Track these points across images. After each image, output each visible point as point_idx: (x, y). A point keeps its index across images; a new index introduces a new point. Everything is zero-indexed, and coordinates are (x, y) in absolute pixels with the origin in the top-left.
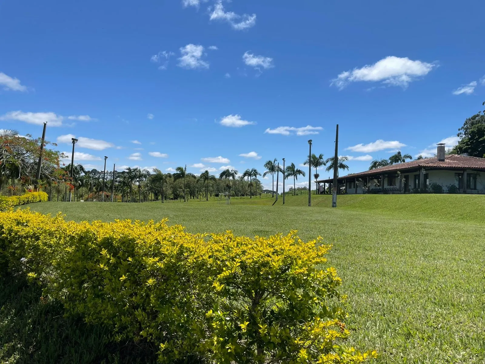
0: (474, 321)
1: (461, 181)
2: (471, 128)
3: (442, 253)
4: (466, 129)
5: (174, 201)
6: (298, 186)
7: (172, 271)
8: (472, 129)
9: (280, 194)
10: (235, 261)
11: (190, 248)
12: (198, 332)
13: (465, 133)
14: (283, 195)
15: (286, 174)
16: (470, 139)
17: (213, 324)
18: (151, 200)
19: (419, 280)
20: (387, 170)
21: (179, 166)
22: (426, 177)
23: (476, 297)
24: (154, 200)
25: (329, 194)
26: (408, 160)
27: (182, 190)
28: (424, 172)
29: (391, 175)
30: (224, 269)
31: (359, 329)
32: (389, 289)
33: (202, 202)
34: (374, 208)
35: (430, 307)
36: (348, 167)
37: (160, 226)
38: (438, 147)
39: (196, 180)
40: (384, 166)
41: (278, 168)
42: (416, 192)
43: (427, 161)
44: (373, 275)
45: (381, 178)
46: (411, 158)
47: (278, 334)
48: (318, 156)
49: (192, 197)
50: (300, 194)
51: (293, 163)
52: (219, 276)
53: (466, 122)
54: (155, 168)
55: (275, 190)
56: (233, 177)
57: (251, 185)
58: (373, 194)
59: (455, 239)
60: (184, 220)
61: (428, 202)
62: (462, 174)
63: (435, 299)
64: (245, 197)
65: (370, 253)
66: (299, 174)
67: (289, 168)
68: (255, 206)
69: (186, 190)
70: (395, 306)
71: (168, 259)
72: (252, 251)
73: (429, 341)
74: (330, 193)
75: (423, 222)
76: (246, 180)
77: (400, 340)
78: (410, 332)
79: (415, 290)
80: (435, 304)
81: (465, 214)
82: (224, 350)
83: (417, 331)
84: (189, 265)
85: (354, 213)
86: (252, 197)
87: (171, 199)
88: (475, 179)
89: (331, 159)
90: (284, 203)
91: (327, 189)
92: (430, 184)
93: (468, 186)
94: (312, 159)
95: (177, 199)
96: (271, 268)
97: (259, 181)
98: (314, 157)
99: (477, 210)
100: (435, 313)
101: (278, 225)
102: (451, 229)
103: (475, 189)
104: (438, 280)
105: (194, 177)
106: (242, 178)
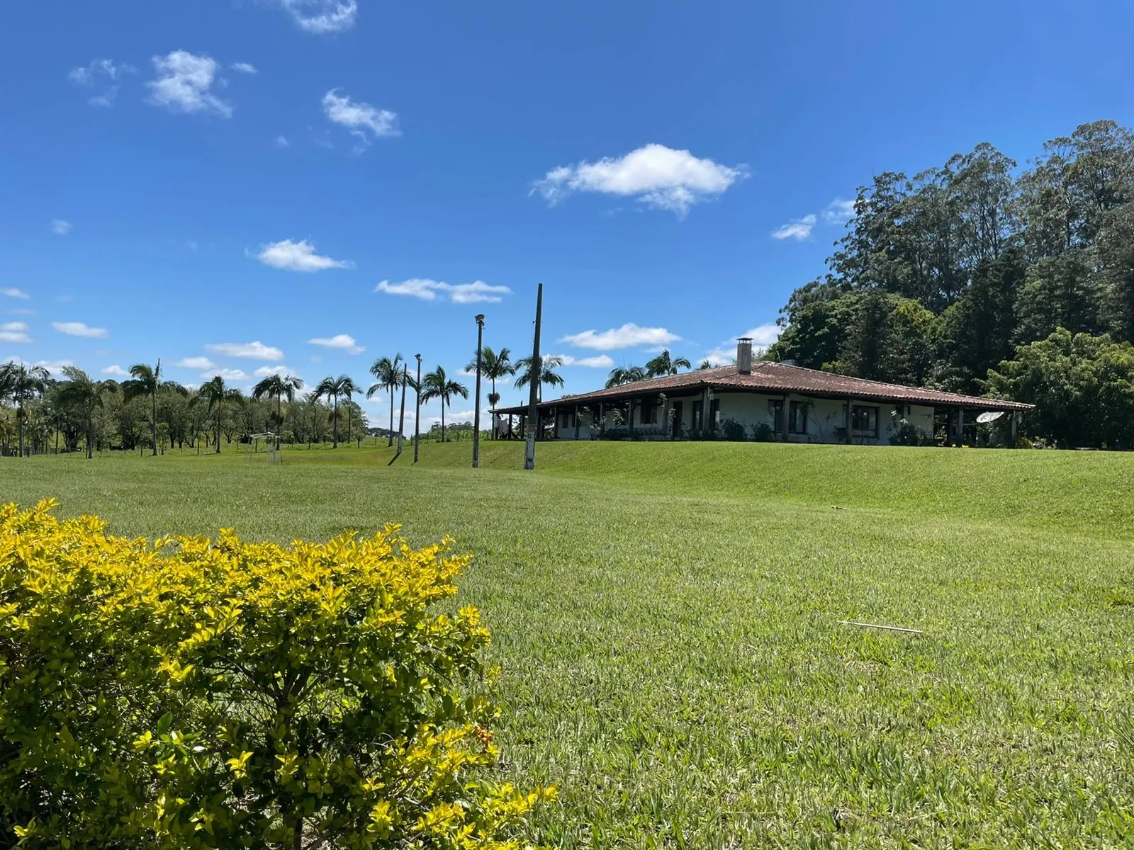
0: (770, 702)
1: (779, 416)
2: (802, 310)
3: (728, 564)
4: (794, 311)
5: (122, 452)
6: (452, 420)
7: (55, 637)
8: (804, 312)
9: (408, 438)
10: (227, 604)
11: (110, 577)
12: (123, 788)
13: (791, 318)
14: (414, 441)
15: (423, 391)
16: (799, 331)
17: (157, 767)
18: (55, 451)
19: (677, 622)
20: (639, 389)
21: (140, 363)
22: (715, 405)
23: (780, 653)
24: (63, 451)
25: (520, 440)
26: (682, 370)
27: (146, 423)
28: (710, 396)
29: (648, 401)
30: (198, 626)
31: (539, 740)
32: (614, 645)
33: (203, 458)
34: (612, 471)
35: (690, 678)
36: (562, 380)
37: (32, 518)
38: (739, 345)
39: (188, 401)
40: (635, 380)
41: (405, 375)
42: (695, 438)
43: (718, 373)
44: (586, 618)
45: (627, 407)
46: (688, 365)
47: (326, 774)
48: (497, 353)
49: (177, 445)
50: (454, 440)
51: (442, 367)
52: (182, 644)
53: (794, 297)
54: (68, 364)
55: (396, 429)
56: (290, 396)
57: (335, 415)
58: (610, 440)
59: (757, 535)
60: (141, 503)
61: (714, 459)
62: (781, 403)
63: (702, 660)
64: (321, 444)
65: (588, 569)
66: (455, 393)
67: (430, 377)
68: (343, 467)
69: (157, 425)
70: (621, 682)
71: (42, 607)
72: (275, 577)
73: (679, 753)
74: (522, 437)
75: (703, 501)
76: (323, 404)
77: (621, 756)
78: (643, 737)
79: (666, 646)
80: (702, 671)
81: (782, 484)
82: (186, 826)
83: (659, 731)
84: (104, 619)
85: (569, 481)
86: (339, 444)
87: (113, 448)
88: (804, 413)
89: (525, 360)
90: (416, 460)
91: (516, 428)
92: (721, 421)
93: (792, 427)
94: (484, 359)
95: (133, 449)
96: (319, 616)
97: (358, 408)
98: (489, 355)
99: (803, 475)
100: (698, 690)
101: (394, 510)
102: (754, 514)
103: (804, 432)
104: (714, 620)
105: (183, 392)
106: (314, 398)
